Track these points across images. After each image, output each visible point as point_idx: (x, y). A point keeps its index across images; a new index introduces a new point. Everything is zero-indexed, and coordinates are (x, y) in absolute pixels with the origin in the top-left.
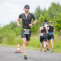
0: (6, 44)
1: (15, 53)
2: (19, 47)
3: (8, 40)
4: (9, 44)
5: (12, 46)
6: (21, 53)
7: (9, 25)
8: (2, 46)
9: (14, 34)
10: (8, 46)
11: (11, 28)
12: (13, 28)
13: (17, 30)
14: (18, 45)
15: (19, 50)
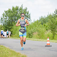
0: (37, 38)
1: (45, 46)
2: (49, 41)
3: (38, 34)
4: (40, 38)
5: (43, 40)
6: (51, 46)
7: (39, 21)
8: (33, 40)
9: (44, 29)
10: (39, 40)
11: (41, 24)
12: (43, 23)
13: (46, 25)
14: (48, 39)
15: (49, 44)
